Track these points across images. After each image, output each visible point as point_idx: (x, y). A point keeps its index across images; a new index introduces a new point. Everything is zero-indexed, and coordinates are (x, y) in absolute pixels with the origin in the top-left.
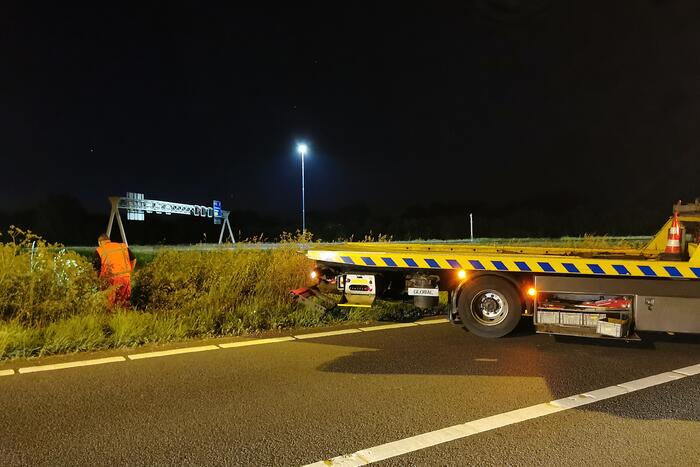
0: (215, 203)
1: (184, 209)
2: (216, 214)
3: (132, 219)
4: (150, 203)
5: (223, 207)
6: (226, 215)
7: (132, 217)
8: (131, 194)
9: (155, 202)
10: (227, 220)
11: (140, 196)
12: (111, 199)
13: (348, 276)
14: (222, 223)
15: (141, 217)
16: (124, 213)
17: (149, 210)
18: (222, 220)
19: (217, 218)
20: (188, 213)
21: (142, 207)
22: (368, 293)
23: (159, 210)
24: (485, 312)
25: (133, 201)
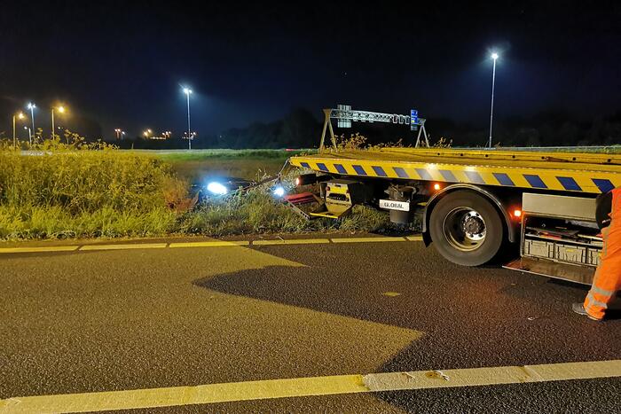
0: (412, 112)
1: (385, 118)
2: (413, 121)
3: (341, 127)
4: (356, 113)
5: (420, 116)
6: (423, 122)
7: (341, 125)
8: (341, 106)
9: (360, 112)
10: (423, 127)
11: (348, 108)
12: (324, 110)
13: (329, 185)
14: (419, 130)
15: (348, 125)
16: (335, 122)
17: (355, 119)
18: (419, 127)
19: (414, 125)
20: (388, 121)
21: (349, 116)
22: (345, 202)
23: (364, 119)
24: (468, 235)
25: (342, 112)
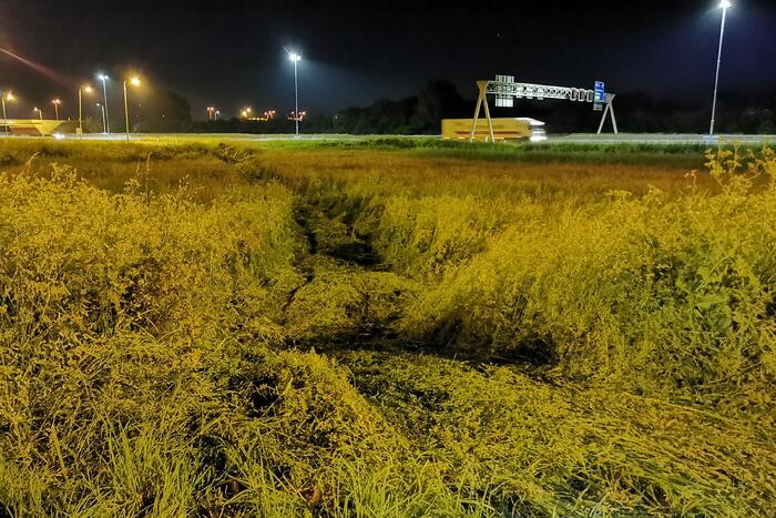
0: (597, 85)
1: (559, 93)
2: (597, 98)
3: (500, 105)
4: (520, 87)
5: (607, 90)
6: (610, 98)
7: (499, 103)
8: (500, 77)
9: (526, 85)
10: (610, 105)
11: (510, 79)
12: (478, 83)
14: (604, 108)
15: (510, 103)
17: (519, 94)
19: (598, 103)
20: (564, 97)
21: (511, 92)
23: (530, 95)
25: (502, 85)
